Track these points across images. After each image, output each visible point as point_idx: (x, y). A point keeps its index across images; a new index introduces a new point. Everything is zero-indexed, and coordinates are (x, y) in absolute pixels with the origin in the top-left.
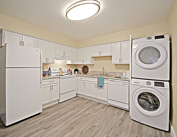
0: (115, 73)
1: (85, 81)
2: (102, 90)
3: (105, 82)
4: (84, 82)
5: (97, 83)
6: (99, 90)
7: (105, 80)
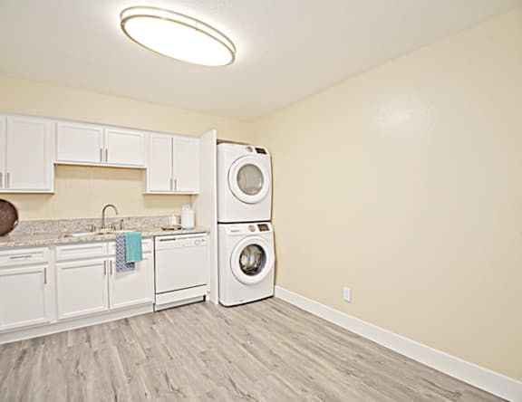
0: (143, 220)
1: (46, 263)
2: (131, 276)
3: (144, 248)
4: (42, 268)
5: (114, 259)
6: (122, 280)
7: (143, 241)
